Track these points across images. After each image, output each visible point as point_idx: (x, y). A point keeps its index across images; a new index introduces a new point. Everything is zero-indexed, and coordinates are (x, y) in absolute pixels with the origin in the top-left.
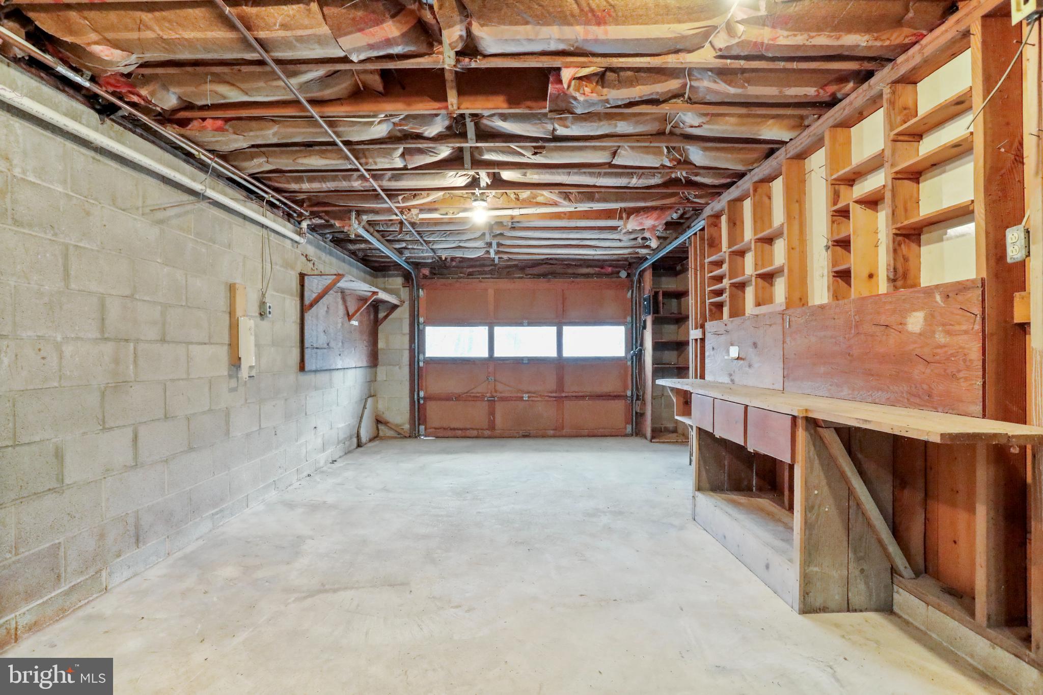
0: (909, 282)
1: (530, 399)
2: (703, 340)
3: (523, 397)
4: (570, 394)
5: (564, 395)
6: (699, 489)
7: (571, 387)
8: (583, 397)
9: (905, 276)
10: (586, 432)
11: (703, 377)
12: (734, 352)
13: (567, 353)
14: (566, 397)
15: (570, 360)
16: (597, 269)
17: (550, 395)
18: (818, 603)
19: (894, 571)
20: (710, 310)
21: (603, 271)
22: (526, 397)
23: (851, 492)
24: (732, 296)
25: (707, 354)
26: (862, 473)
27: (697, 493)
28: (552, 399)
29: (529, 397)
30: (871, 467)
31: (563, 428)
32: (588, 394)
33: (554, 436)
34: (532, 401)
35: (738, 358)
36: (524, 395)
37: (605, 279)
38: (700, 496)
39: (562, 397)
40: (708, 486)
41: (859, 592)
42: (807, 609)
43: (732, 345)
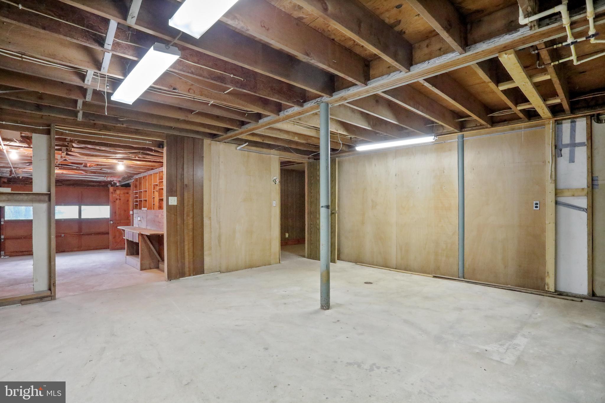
0: (162, 208)
1: (65, 236)
2: (133, 214)
3: (61, 235)
4: (85, 233)
5: (82, 233)
6: (127, 255)
7: (85, 230)
8: (91, 234)
9: (161, 207)
10: (92, 248)
11: (133, 226)
12: (139, 219)
13: (83, 217)
14: (83, 234)
15: (84, 219)
16: (97, 183)
17: (75, 234)
18: (144, 268)
19: (159, 261)
20: (135, 206)
21: (100, 184)
22: (63, 235)
23: (150, 248)
24: (139, 203)
25: (134, 219)
26: (152, 244)
27: (127, 256)
28: (76, 236)
29: (64, 235)
30: (154, 242)
31: (81, 247)
32: (93, 233)
33: (77, 251)
34: (66, 237)
35: (140, 220)
36: (62, 235)
37: (101, 187)
38: (128, 257)
39: (81, 234)
40: (130, 254)
41: (152, 265)
42: (142, 269)
43: (139, 217)
